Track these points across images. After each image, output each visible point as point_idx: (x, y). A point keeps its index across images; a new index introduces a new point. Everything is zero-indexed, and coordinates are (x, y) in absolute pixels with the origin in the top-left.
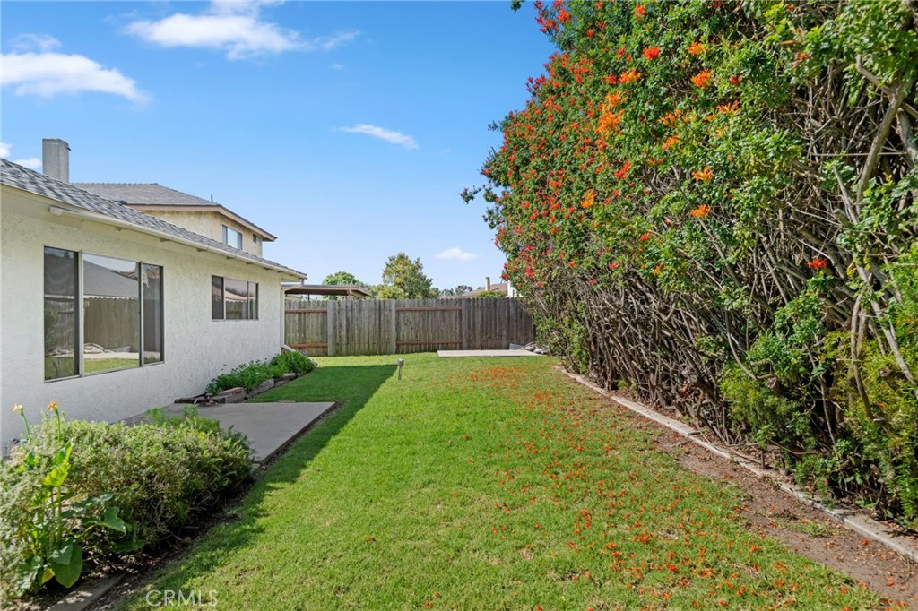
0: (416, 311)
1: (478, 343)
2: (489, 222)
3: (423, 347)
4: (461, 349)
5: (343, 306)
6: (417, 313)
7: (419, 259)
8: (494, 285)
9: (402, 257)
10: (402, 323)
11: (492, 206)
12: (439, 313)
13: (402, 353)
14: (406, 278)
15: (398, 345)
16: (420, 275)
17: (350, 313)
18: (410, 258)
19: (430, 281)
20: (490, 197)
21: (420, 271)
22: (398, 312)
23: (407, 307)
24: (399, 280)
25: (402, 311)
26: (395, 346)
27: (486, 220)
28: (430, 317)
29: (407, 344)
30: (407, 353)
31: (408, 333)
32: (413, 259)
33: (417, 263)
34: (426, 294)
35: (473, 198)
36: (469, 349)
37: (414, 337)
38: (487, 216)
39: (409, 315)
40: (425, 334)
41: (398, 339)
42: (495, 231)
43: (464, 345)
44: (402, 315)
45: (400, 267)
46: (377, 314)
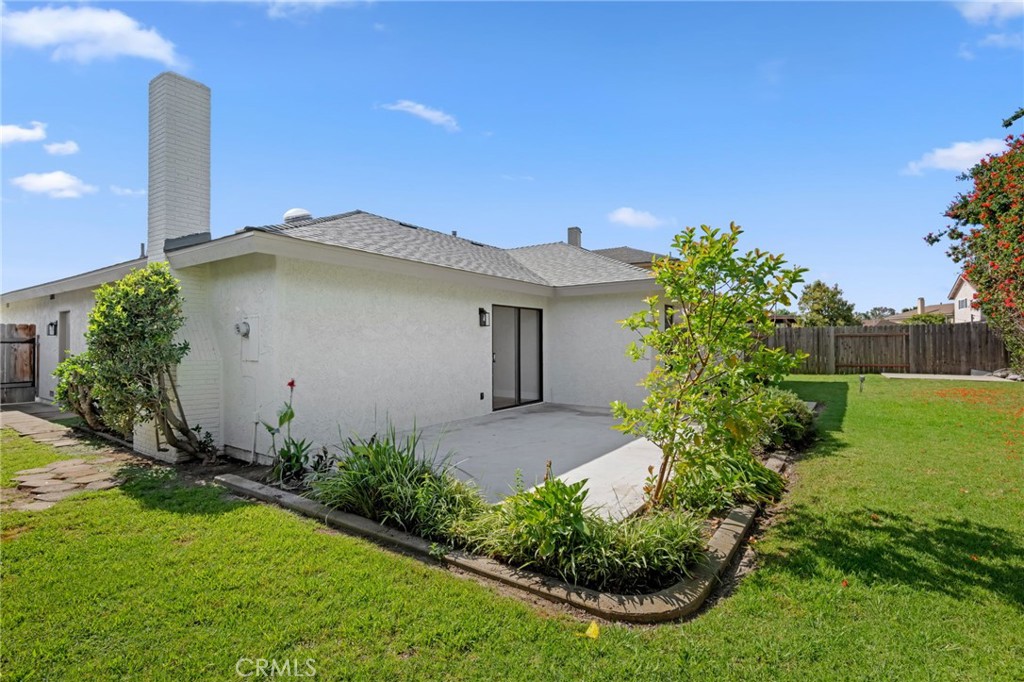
0: (856, 336)
1: (929, 368)
2: (953, 257)
3: (864, 369)
4: (908, 372)
5: (783, 333)
6: (857, 339)
7: (836, 285)
8: (930, 307)
9: (819, 285)
10: (841, 347)
11: (957, 243)
12: (882, 339)
13: (842, 373)
14: (824, 305)
15: (837, 367)
16: (840, 300)
17: (788, 338)
18: (827, 285)
19: (853, 306)
20: (955, 234)
21: (839, 296)
22: (837, 338)
23: (846, 333)
24: (816, 307)
25: (842, 337)
26: (834, 368)
27: (950, 255)
28: (872, 343)
29: (847, 366)
30: (847, 373)
31: (848, 356)
32: (830, 285)
33: (836, 288)
34: (848, 319)
35: (938, 241)
36: (918, 372)
37: (854, 360)
38: (951, 252)
39: (850, 341)
40: (866, 358)
41: (837, 361)
42: (961, 263)
43: (913, 367)
44: (841, 341)
45: (817, 294)
46: (816, 339)
